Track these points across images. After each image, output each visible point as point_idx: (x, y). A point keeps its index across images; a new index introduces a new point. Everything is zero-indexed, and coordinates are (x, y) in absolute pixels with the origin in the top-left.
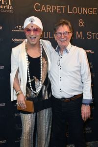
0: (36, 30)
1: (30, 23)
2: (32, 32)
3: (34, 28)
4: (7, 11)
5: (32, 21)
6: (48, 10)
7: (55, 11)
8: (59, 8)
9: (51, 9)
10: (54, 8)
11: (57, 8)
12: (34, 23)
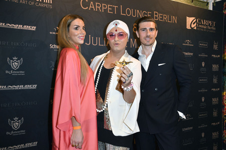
0: (121, 35)
1: (114, 26)
2: (116, 37)
3: (118, 32)
4: (45, 5)
5: (116, 25)
6: (98, 8)
7: (106, 10)
8: (110, 7)
9: (101, 8)
10: (105, 6)
11: (108, 7)
12: (119, 26)
